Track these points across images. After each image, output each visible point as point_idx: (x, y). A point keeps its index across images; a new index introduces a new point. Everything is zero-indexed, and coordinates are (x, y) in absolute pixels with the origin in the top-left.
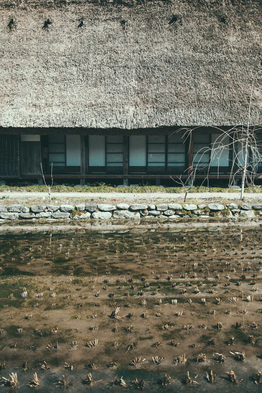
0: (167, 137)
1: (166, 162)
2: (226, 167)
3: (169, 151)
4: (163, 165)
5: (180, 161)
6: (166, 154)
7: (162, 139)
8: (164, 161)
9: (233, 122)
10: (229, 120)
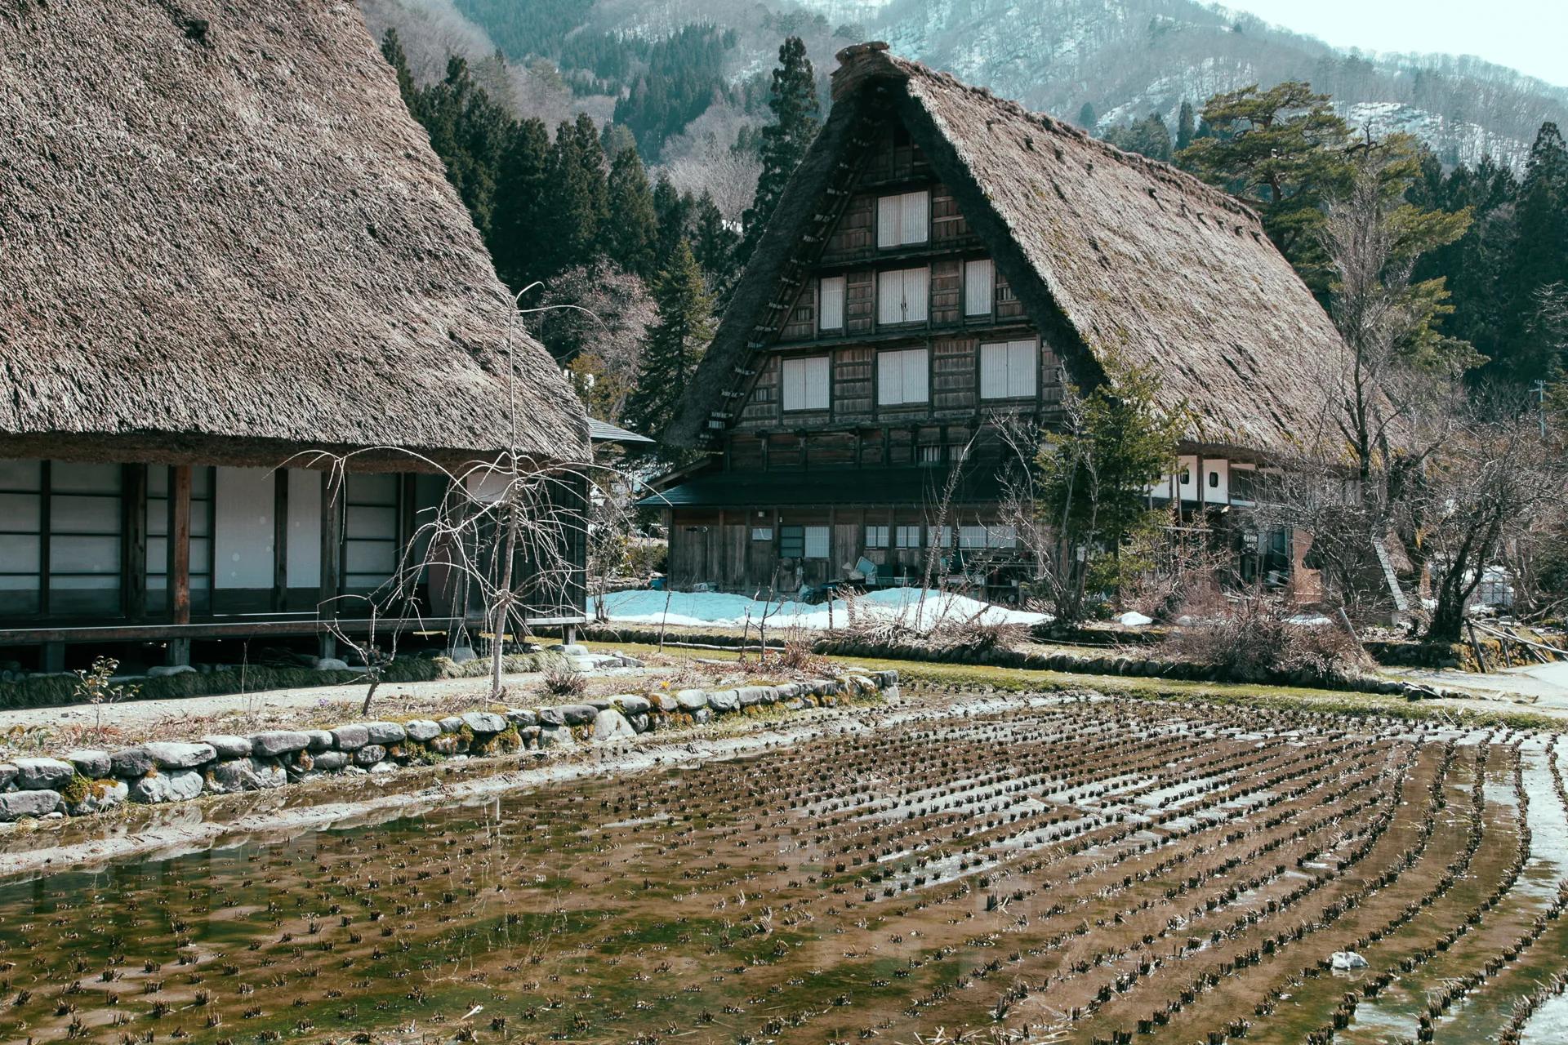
0: (46, 468)
1: (44, 573)
2: (264, 591)
3: (57, 524)
4: (32, 584)
5: (97, 568)
6: (45, 535)
7: (28, 476)
8: (34, 566)
9: (371, 433)
10: (359, 424)
